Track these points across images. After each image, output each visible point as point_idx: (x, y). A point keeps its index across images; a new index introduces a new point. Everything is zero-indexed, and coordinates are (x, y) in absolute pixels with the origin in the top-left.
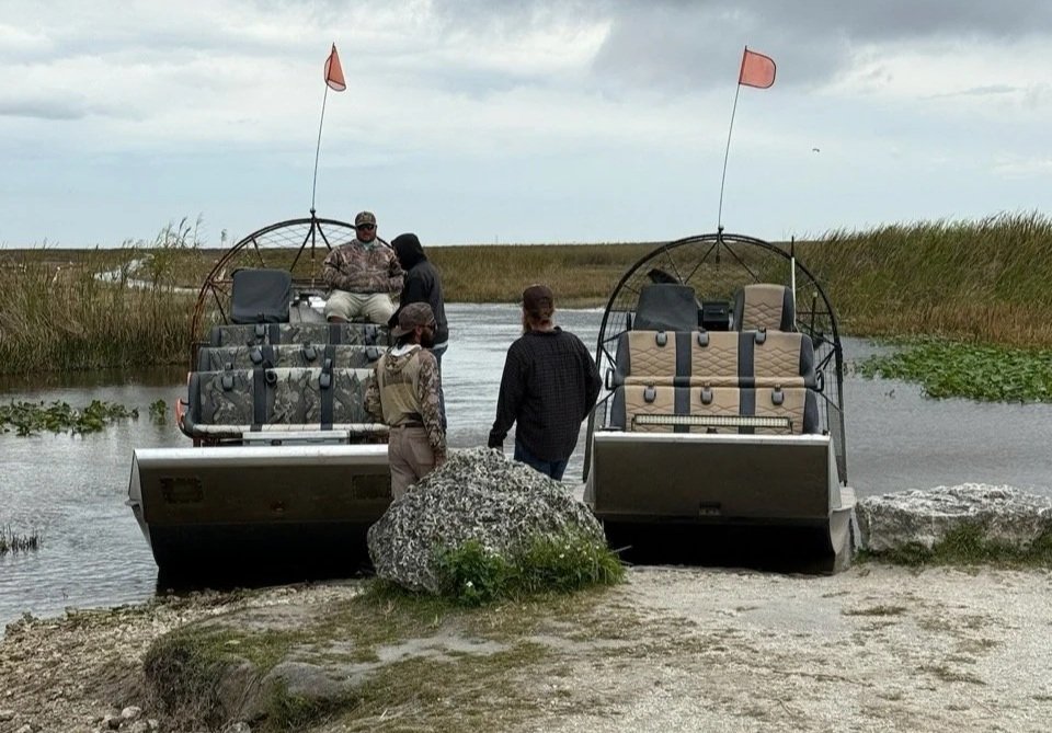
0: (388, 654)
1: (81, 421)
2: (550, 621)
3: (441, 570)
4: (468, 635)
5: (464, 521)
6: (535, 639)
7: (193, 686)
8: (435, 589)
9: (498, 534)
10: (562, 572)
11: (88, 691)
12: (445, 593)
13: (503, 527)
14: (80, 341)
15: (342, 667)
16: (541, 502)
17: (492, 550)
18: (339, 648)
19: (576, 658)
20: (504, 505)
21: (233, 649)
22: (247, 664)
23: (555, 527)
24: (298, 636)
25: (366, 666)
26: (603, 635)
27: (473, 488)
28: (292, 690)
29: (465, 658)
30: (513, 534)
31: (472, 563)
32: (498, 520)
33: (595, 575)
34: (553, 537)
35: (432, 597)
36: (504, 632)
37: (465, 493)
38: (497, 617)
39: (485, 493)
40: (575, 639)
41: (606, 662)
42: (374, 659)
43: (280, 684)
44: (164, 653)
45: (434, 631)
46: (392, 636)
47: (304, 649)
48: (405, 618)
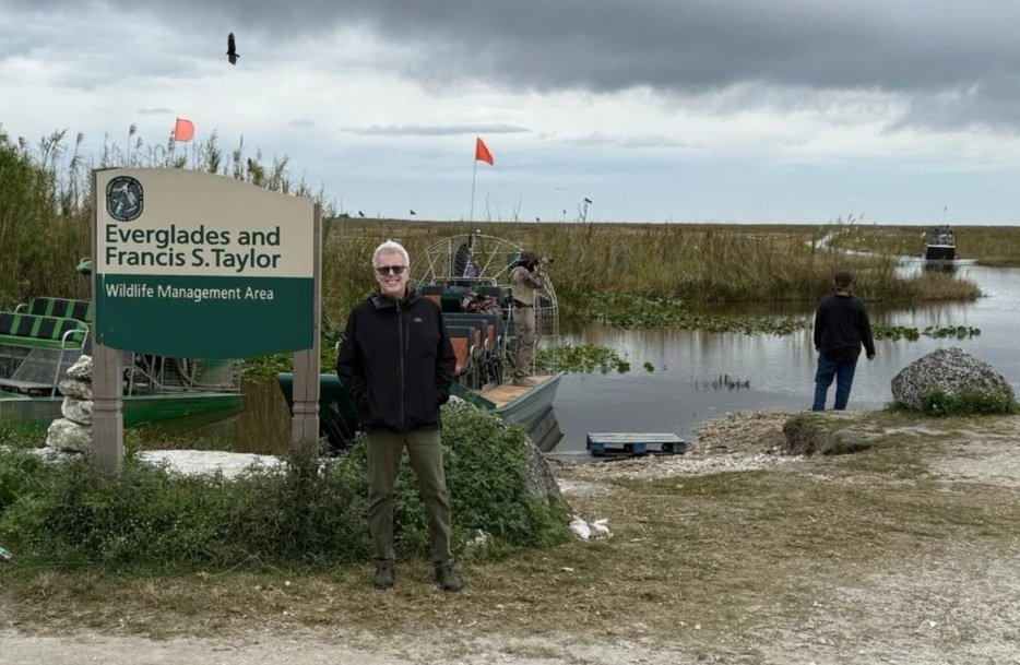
0: (890, 431)
1: (780, 328)
2: (971, 425)
3: (923, 399)
4: (930, 427)
5: (938, 378)
6: (962, 431)
7: (802, 437)
8: (920, 408)
9: (954, 385)
10: (985, 406)
11: (760, 441)
12: (925, 410)
13: (957, 383)
14: (788, 284)
15: (867, 434)
16: (978, 373)
17: (949, 393)
18: (870, 428)
19: (976, 439)
20: (958, 373)
21: (821, 424)
22: (825, 429)
23: (984, 385)
24: (852, 422)
25: (879, 435)
26: (995, 432)
27: (944, 364)
28: (843, 440)
29: (924, 435)
30: (961, 386)
31: (938, 398)
32: (954, 380)
33: (1004, 409)
34: (983, 390)
35: (919, 411)
36: (946, 428)
37: (940, 366)
38: (946, 422)
39: (950, 367)
40: (980, 433)
41: (989, 442)
42: (883, 432)
43: (839, 438)
44: (791, 423)
45: (915, 425)
46: (896, 424)
47: (853, 427)
48: (904, 419)
